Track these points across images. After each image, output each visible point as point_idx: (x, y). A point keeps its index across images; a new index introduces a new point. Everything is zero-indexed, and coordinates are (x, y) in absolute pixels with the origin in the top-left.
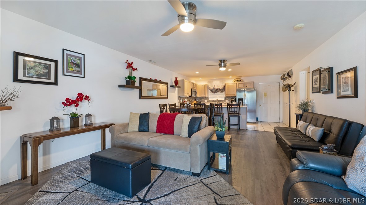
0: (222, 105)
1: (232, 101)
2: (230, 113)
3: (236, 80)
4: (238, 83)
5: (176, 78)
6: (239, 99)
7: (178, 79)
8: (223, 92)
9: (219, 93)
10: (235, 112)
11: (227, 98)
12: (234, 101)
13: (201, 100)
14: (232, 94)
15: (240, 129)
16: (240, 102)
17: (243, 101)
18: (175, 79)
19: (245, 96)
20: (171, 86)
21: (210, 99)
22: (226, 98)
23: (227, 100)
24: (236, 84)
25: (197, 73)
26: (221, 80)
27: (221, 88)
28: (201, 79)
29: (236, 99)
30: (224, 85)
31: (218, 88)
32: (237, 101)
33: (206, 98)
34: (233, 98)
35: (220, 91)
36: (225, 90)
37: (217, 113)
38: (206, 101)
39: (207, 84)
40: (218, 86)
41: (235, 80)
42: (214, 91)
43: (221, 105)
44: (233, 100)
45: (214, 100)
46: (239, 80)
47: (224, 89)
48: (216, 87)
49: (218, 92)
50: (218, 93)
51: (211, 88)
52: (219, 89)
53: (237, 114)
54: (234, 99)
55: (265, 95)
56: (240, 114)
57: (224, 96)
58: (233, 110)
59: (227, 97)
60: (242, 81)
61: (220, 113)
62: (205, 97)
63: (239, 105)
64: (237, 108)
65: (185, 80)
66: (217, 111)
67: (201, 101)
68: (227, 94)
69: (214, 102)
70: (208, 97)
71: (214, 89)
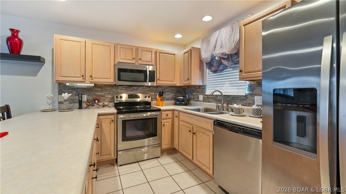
13: (191, 94)
21: (208, 92)
28: (179, 36)
33: (202, 89)
40: (222, 46)
62: (200, 86)
67: (192, 96)
68: (246, 71)
69: (219, 101)
70: (204, 84)
71: (213, 58)
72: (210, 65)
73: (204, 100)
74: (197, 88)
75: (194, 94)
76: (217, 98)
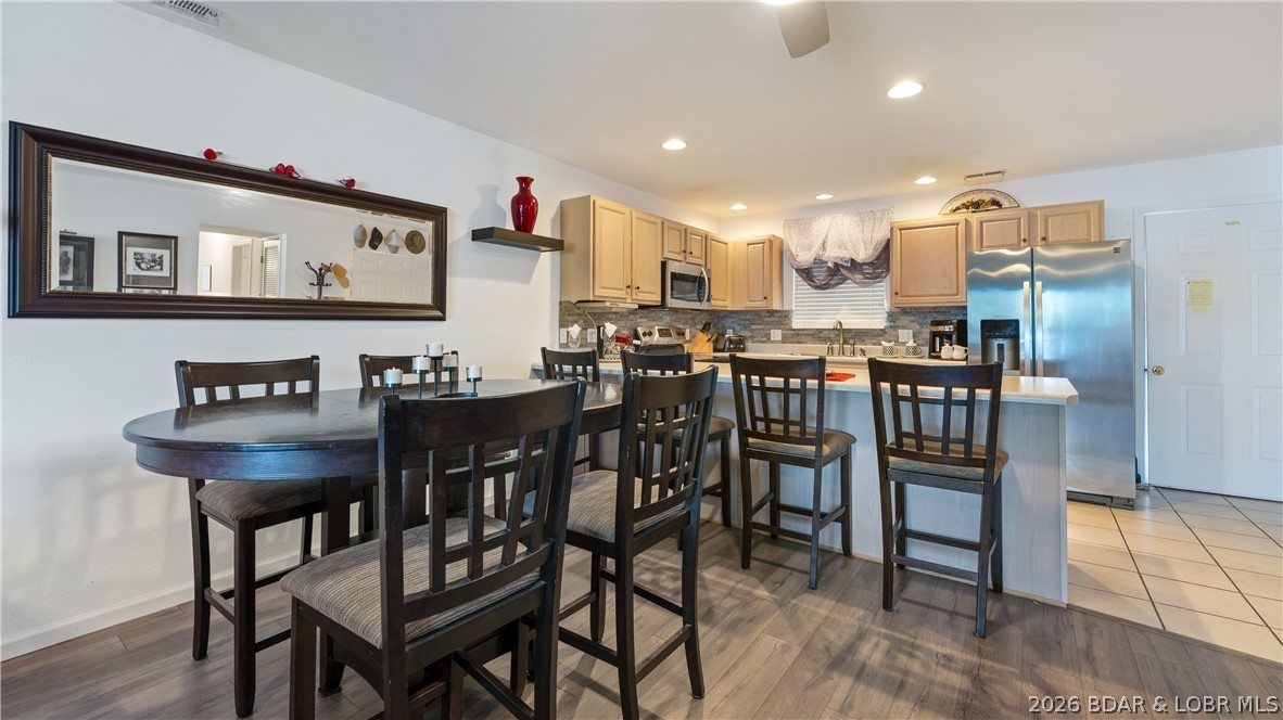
0: (829, 370)
1: (934, 335)
2: (899, 451)
3: (965, 200)
4: (975, 218)
5: (525, 182)
6: (983, 322)
7: (534, 190)
8: (876, 277)
9: (849, 290)
10: (946, 439)
11: (905, 320)
12: (949, 336)
13: (745, 327)
14: (935, 294)
15: (998, 588)
16: (996, 343)
17: (1015, 338)
18: (515, 190)
19: (1034, 303)
20: (480, 235)
21: (797, 323)
22: (898, 315)
23: (904, 328)
24: (961, 228)
25: (674, 144)
26: (865, 208)
27: (863, 254)
28: (739, 207)
29: (962, 327)
30: (882, 233)
31: (847, 255)
32: (974, 336)
33: (781, 318)
34: (941, 318)
35: (858, 277)
36: (888, 270)
37: (786, 438)
38: (776, 334)
39: (780, 234)
40: (842, 246)
41: (958, 203)
42: (820, 275)
43: (821, 376)
44: (947, 329)
45: (821, 330)
46: (987, 197)
47: (881, 262)
48: (833, 254)
49: (845, 279)
50: (849, 285)
51: (805, 258)
52: (854, 266)
53: (969, 461)
54: (948, 326)
55: (1200, 295)
56: (1005, 459)
57: (886, 306)
58: (933, 419)
59: (905, 311)
60: (1005, 203)
61: (809, 442)
62: (772, 313)
63: (989, 376)
64: (970, 403)
65: (600, 202)
66: (786, 422)
67: (746, 333)
68: (905, 294)
69: (824, 340)
70: (785, 309)
71: (818, 262)
72: (806, 273)
73: (785, 339)
74: (762, 315)
75: (752, 327)
76: (821, 335)
